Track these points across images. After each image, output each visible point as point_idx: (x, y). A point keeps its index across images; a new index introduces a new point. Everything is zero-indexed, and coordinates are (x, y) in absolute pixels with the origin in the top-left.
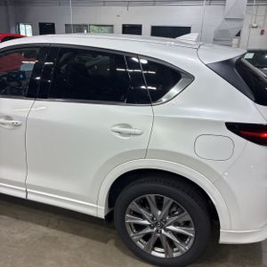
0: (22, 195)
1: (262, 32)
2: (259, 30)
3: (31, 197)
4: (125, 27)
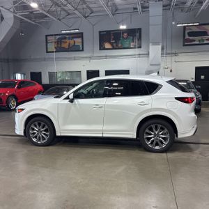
0: (101, 135)
1: (171, 71)
2: (169, 70)
3: (105, 135)
4: (88, 72)
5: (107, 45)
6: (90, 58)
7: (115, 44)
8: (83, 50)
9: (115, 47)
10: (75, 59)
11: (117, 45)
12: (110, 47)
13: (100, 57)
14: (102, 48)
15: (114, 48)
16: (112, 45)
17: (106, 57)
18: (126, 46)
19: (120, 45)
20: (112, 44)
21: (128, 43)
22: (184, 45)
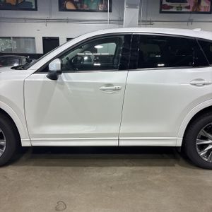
4: (44, 39)
5: (69, 6)
6: (47, 21)
7: (79, 5)
8: (36, 9)
9: (79, 8)
10: (25, 20)
11: (81, 6)
12: (73, 8)
13: (60, 21)
14: (62, 8)
15: (77, 10)
16: (76, 6)
17: (68, 21)
18: (93, 8)
19: (85, 6)
20: (75, 4)
21: (95, 4)
22: (161, 12)
